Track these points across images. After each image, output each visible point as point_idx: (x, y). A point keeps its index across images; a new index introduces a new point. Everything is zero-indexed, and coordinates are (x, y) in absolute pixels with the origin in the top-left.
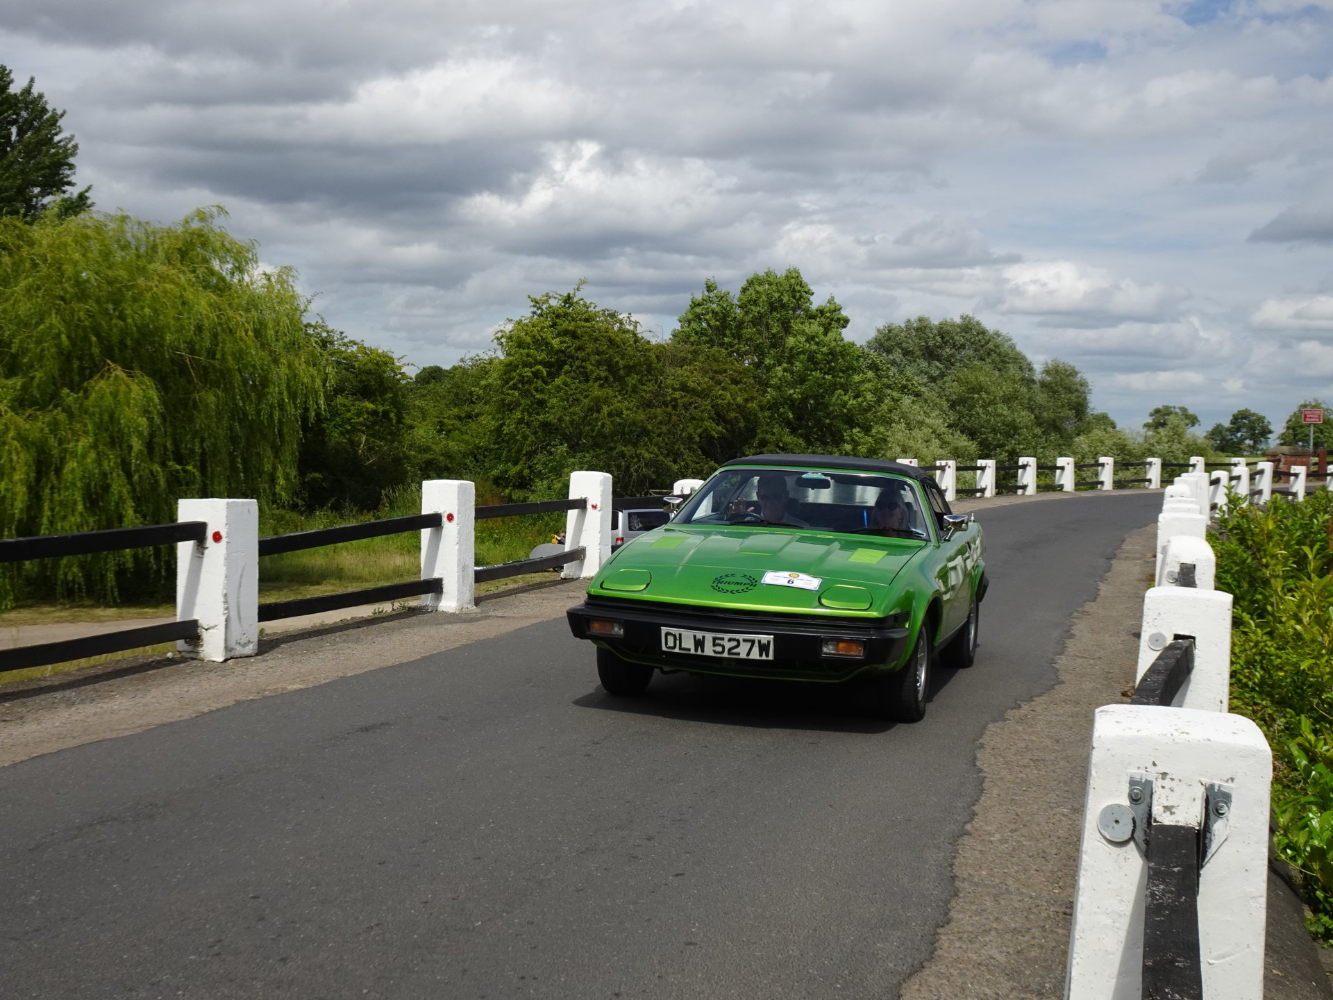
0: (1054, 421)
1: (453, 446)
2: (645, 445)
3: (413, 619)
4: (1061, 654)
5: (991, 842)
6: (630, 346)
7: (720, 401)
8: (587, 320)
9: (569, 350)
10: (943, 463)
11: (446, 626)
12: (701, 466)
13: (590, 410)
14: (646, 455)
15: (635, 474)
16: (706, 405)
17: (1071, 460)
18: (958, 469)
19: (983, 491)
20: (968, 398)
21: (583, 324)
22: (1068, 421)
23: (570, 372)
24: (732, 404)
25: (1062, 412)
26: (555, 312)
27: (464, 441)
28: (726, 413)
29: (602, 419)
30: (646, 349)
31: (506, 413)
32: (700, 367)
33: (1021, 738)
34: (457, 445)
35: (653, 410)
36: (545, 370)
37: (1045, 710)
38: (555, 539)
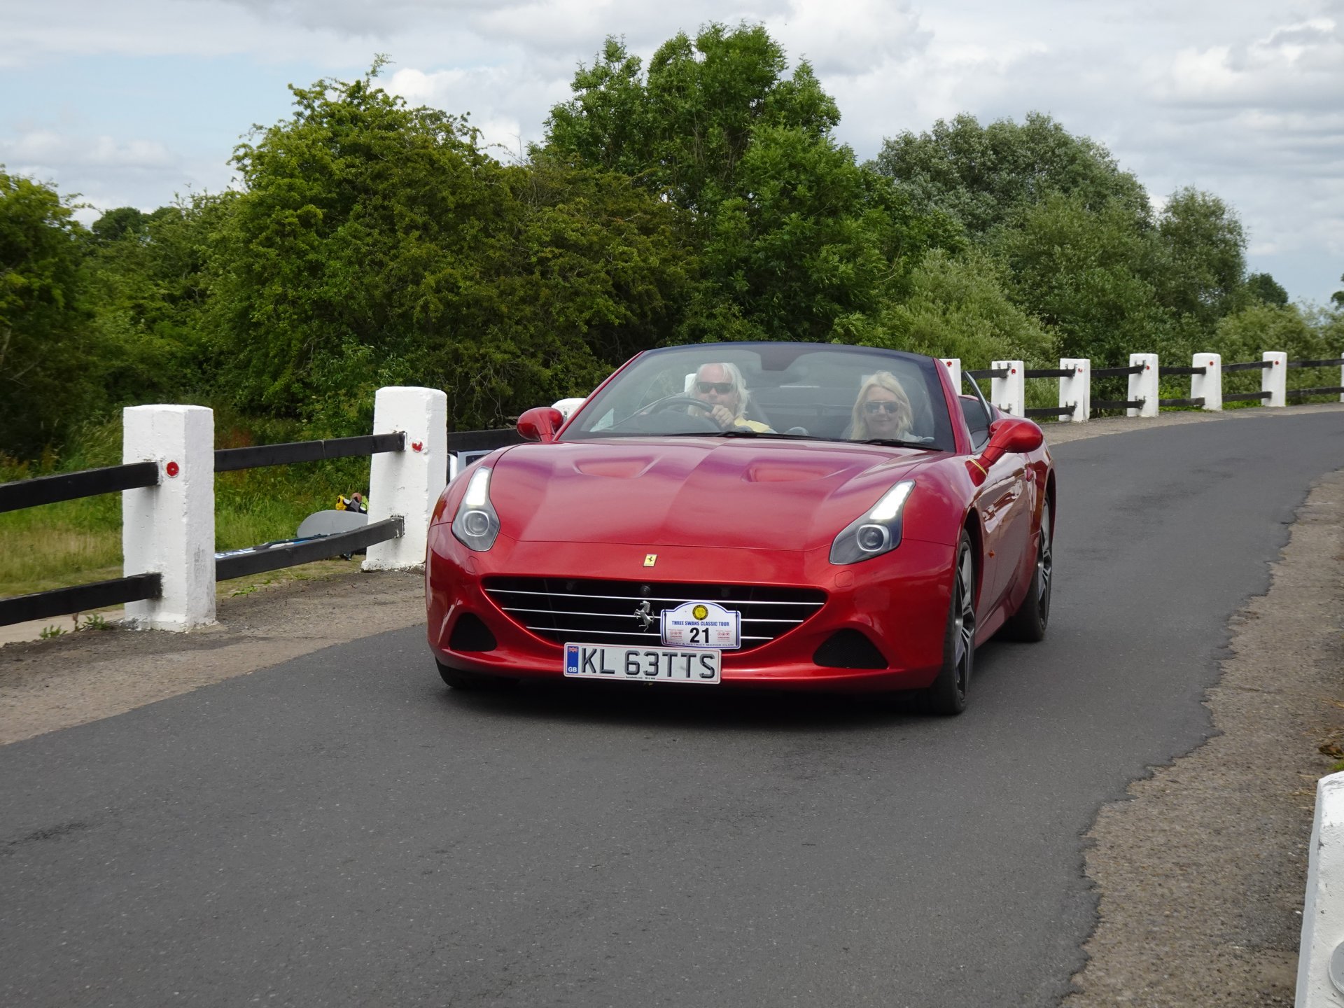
0: (1184, 291)
1: (160, 345)
2: (494, 339)
3: (113, 646)
4: (1216, 684)
6: (465, 170)
7: (621, 264)
8: (390, 127)
9: (361, 179)
10: (1003, 365)
11: (170, 656)
12: (590, 374)
13: (403, 281)
14: (499, 357)
15: (478, 388)
17: (1216, 357)
18: (1028, 374)
19: (1070, 410)
21: (383, 133)
22: (1207, 292)
23: (364, 217)
24: (642, 269)
25: (1197, 275)
26: (334, 113)
27: (180, 338)
28: (631, 284)
29: (422, 296)
30: (493, 176)
31: (256, 287)
32: (585, 205)
33: (1158, 828)
34: (169, 345)
35: (508, 280)
36: (320, 213)
37: (1193, 780)
38: (341, 502)
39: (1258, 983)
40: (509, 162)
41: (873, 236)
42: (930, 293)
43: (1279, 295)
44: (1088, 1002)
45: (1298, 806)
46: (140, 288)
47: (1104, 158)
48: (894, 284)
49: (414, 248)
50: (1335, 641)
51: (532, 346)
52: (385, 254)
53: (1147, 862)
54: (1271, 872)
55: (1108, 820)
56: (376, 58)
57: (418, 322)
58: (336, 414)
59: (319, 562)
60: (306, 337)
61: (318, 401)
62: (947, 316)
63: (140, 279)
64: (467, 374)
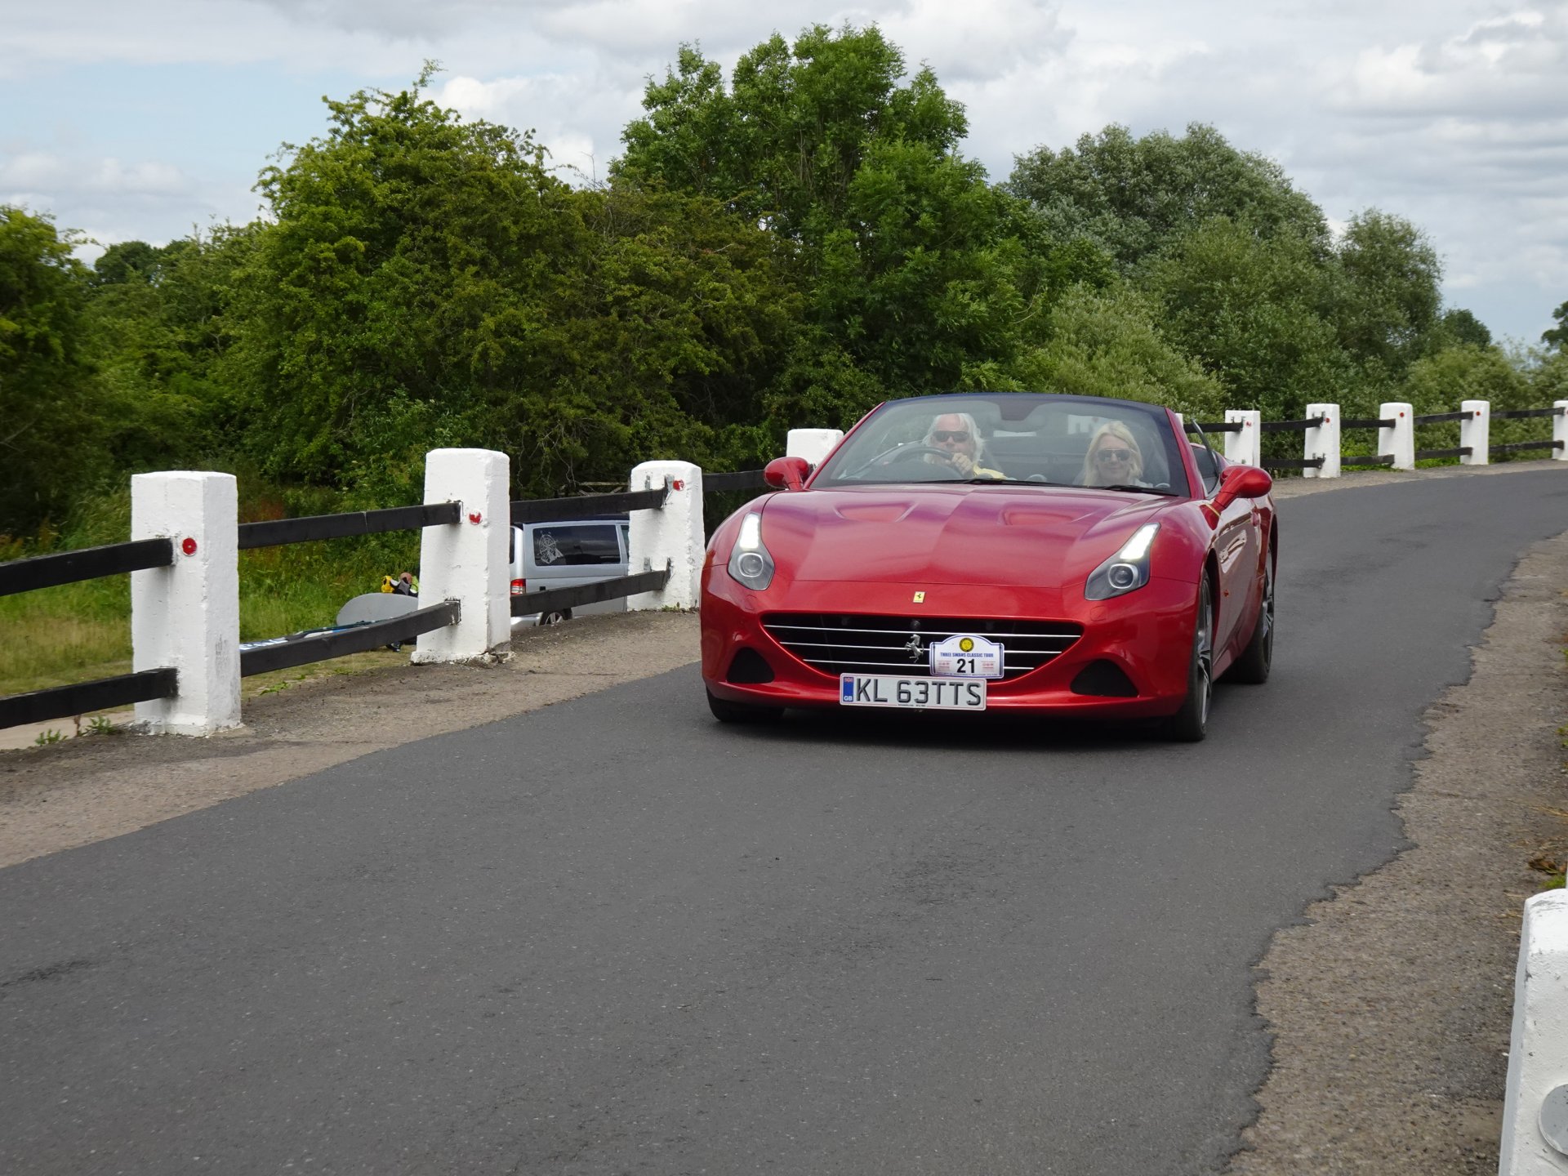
0: (1368, 330)
1: (177, 402)
2: (566, 391)
3: (121, 753)
4: (1409, 788)
5: (1294, 1163)
6: (532, 195)
7: (711, 303)
8: (442, 145)
9: (408, 206)
11: (188, 765)
12: (677, 432)
13: (458, 324)
14: (571, 412)
15: (546, 449)
16: (687, 312)
17: (1407, 408)
20: (1200, 291)
21: (434, 152)
22: (1396, 331)
23: (411, 250)
24: (736, 308)
25: (1384, 312)
26: (376, 130)
27: (198, 393)
28: (724, 326)
29: (481, 341)
30: (563, 201)
31: (285, 333)
32: (670, 235)
33: (1341, 957)
34: (185, 401)
35: (580, 322)
36: (361, 245)
37: (1382, 900)
38: (388, 584)
39: (1458, 1137)
40: (581, 185)
41: (1008, 270)
42: (1072, 336)
43: (1481, 335)
44: (1260, 1160)
45: (1504, 930)
46: (151, 335)
47: (1276, 177)
48: (1032, 326)
49: (470, 286)
50: (1547, 737)
51: (609, 399)
52: (437, 293)
53: (1329, 997)
54: (1474, 1007)
55: (1282, 948)
56: (425, 65)
57: (476, 372)
58: (381, 481)
59: (362, 654)
60: (346, 389)
61: (360, 467)
62: (1094, 361)
63: (152, 324)
64: (534, 432)
